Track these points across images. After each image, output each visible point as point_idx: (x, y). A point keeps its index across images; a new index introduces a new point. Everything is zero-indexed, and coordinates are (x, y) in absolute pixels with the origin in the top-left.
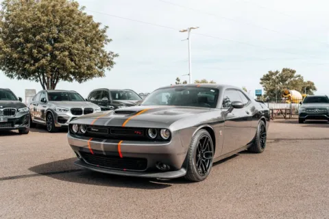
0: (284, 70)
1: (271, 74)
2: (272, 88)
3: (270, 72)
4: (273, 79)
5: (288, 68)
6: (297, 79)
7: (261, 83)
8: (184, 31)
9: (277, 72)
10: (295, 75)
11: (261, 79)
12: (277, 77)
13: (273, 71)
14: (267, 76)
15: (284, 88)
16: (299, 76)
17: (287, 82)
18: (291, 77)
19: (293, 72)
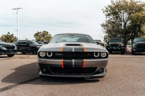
0: (44, 32)
1: (39, 33)
2: (39, 39)
3: (38, 32)
4: (39, 35)
5: (45, 31)
6: (49, 35)
7: (34, 37)
8: (15, 9)
9: (41, 32)
10: (48, 34)
11: (34, 35)
12: (41, 34)
13: (39, 32)
14: (37, 34)
15: (44, 39)
16: (50, 34)
17: (45, 37)
18: (47, 34)
19: (48, 32)
